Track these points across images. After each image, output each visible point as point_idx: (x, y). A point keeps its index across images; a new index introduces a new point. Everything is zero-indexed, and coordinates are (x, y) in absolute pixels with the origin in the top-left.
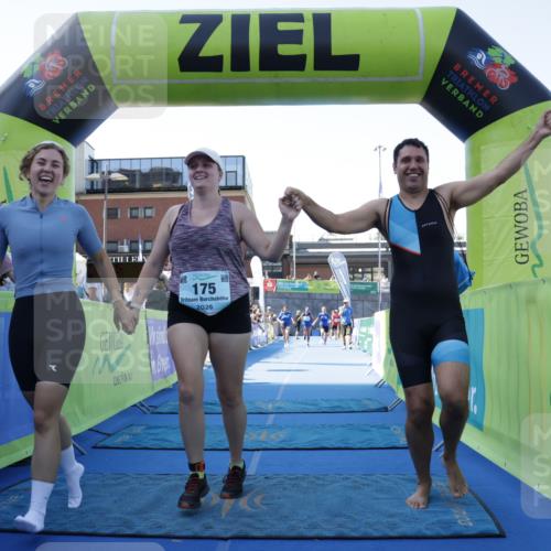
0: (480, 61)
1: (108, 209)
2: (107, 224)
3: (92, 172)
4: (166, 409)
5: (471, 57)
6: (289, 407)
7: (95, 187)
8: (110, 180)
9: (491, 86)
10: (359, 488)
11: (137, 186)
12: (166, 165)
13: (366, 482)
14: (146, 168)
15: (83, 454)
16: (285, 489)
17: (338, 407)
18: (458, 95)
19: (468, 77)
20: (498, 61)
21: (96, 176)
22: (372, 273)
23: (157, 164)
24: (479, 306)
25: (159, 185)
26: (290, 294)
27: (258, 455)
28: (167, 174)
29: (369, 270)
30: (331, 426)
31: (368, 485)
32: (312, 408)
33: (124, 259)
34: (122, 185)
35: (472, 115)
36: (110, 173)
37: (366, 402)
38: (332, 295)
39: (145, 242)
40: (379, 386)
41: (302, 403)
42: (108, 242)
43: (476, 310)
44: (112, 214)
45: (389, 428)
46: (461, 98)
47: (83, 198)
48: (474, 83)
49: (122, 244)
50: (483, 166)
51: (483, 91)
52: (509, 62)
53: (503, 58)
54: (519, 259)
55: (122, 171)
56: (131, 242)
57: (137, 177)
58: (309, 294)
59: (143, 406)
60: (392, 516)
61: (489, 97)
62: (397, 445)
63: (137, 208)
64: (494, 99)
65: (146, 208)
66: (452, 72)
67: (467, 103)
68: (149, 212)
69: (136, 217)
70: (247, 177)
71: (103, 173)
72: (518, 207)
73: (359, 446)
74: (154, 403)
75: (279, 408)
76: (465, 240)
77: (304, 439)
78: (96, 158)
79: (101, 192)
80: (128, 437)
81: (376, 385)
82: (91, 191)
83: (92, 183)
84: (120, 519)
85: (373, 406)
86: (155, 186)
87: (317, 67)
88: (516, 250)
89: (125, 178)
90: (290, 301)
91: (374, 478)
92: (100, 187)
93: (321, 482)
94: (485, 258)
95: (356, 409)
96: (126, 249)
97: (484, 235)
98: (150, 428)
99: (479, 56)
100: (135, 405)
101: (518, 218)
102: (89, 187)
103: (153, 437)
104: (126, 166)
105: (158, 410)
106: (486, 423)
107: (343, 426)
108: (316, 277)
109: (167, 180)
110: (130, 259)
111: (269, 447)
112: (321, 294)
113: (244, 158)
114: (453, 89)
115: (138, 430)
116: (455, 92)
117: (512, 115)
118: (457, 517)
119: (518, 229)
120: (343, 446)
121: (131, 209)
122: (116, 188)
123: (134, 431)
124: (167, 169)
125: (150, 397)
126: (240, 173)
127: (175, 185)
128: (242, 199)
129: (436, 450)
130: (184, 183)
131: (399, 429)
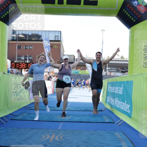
0: (135, 4)
1: (18, 46)
2: (18, 51)
3: (13, 34)
5: (133, 2)
6: (72, 109)
7: (14, 39)
8: (19, 37)
9: (138, 12)
10: (93, 134)
11: (27, 39)
12: (37, 33)
13: (95, 133)
14: (30, 34)
15: (7, 121)
16: (70, 134)
17: (87, 109)
18: (128, 14)
19: (131, 9)
20: (141, 4)
21: (14, 35)
23: (34, 33)
24: (132, 80)
25: (34, 39)
26: (74, 74)
27: (62, 123)
28: (37, 36)
30: (84, 115)
31: (95, 134)
32: (79, 109)
33: (23, 61)
34: (23, 38)
35: (132, 21)
36: (19, 35)
38: (87, 75)
39: (29, 56)
40: (100, 103)
41: (76, 108)
42: (18, 56)
43: (130, 81)
44: (19, 47)
45: (102, 116)
46: (129, 15)
47: (10, 42)
48: (133, 11)
49: (22, 57)
50: (135, 37)
51: (136, 13)
52: (144, 4)
53: (143, 3)
54: (145, 66)
55: (22, 34)
56: (25, 56)
57: (27, 36)
58: (79, 74)
59: (27, 107)
60: (102, 143)
61: (138, 15)
62: (105, 122)
63: (27, 46)
64: (139, 16)
65: (30, 46)
66: (126, 7)
67: (130, 17)
68: (31, 47)
69: (27, 49)
70: (61, 38)
71: (17, 35)
72: (145, 50)
73: (93, 122)
74: (30, 106)
75: (69, 109)
76: (128, 60)
77: (76, 119)
78: (14, 30)
79: (16, 40)
80: (22, 117)
82: (13, 40)
83: (13, 37)
84: (18, 142)
85: (98, 109)
86: (33, 39)
87: (85, 4)
88: (144, 63)
89: (24, 36)
90: (74, 76)
91: (97, 131)
92: (16, 39)
93: (81, 132)
94: (134, 66)
96: (23, 58)
97: (134, 58)
98: (29, 114)
99: (135, 2)
100: (24, 107)
101: (145, 53)
102: (12, 39)
103: (30, 117)
104: (24, 33)
105: (31, 109)
106: (132, 116)
107: (88, 115)
108: (82, 69)
109: (37, 38)
110: (24, 62)
111: (65, 121)
112: (83, 75)
113: (61, 32)
114: (126, 12)
115: (25, 114)
116: (127, 13)
117: (145, 21)
118: (123, 144)
119: (145, 57)
120: (88, 121)
121: (25, 46)
122: (21, 39)
123: (24, 115)
124: (37, 34)
125: (29, 104)
126: (59, 36)
127: (39, 39)
128: (60, 44)
129: (117, 124)
130: (42, 39)
131: (105, 117)
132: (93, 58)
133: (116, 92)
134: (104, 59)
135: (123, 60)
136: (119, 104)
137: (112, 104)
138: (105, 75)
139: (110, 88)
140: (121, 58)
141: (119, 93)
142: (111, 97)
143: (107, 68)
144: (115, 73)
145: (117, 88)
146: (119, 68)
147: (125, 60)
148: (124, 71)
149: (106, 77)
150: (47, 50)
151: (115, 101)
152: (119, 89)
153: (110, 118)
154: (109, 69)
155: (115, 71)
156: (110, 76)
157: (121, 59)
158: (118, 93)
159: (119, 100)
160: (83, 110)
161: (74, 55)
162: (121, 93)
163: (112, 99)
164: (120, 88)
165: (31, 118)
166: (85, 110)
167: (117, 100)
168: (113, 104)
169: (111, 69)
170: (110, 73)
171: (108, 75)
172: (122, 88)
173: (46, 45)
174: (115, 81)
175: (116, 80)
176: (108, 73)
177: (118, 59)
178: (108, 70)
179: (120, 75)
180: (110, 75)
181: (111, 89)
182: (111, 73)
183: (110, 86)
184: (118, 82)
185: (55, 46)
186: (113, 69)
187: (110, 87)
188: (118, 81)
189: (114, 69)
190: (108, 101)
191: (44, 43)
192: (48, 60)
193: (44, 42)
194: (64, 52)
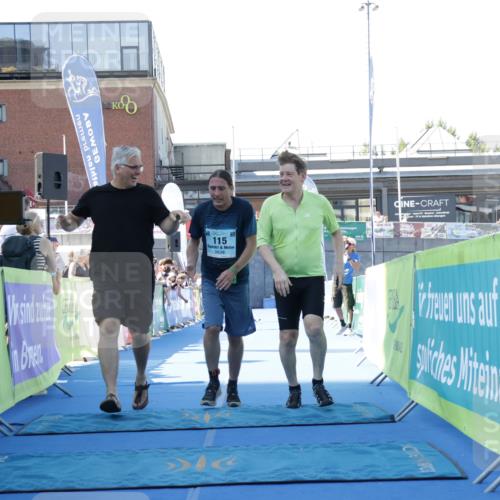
4: (39, 428)
12: (22, 34)
17: (316, 416)
22: (357, 207)
25: (11, 69)
28: (24, 50)
29: (353, 202)
37: (360, 409)
40: (377, 383)
41: (256, 411)
45: (401, 448)
62: (417, 475)
73: (353, 476)
74: (18, 418)
75: (224, 420)
77: (268, 466)
81: (372, 382)
85: (370, 414)
86: (5, 70)
95: (343, 419)
98: (13, 459)
103: (21, 472)
105: (24, 431)
111: (211, 480)
113: (150, 24)
124: (23, 42)
125: (11, 409)
126: (144, 49)
127: (38, 69)
128: (150, 89)
129: (481, 482)
130: (53, 67)
131: (416, 449)
132: (325, 154)
133: (460, 320)
134: (380, 157)
135: (477, 154)
136: (482, 379)
137: (443, 381)
138: (389, 240)
139: (427, 300)
140: (468, 143)
141: (477, 321)
142: (436, 348)
143: (400, 204)
144: (439, 224)
145: (466, 296)
146: (463, 200)
147: (491, 153)
148: (487, 211)
149: (394, 247)
150: (88, 124)
151: (457, 366)
152: (477, 303)
153: (441, 452)
154: (411, 204)
155: (442, 214)
156: (416, 244)
157: (471, 151)
158: (473, 322)
159: (481, 360)
160: (297, 422)
161: (223, 145)
162: (490, 323)
163: (442, 356)
164: (481, 295)
165: (31, 481)
166: (303, 422)
167: (468, 362)
168: (450, 382)
169: (418, 208)
170: (417, 227)
171: (404, 235)
172: (495, 296)
173: (79, 97)
174: (455, 263)
175: (461, 256)
176: (407, 228)
177: (456, 151)
178: (405, 210)
179: (470, 232)
180: (418, 235)
181: (436, 306)
182: (422, 226)
183: (425, 290)
184: (472, 266)
185: (125, 100)
186: (430, 203)
187: (430, 295)
188: (467, 261)
189: (436, 203)
190: (421, 367)
191: (68, 84)
192: (94, 174)
193: (70, 79)
194: (173, 131)
